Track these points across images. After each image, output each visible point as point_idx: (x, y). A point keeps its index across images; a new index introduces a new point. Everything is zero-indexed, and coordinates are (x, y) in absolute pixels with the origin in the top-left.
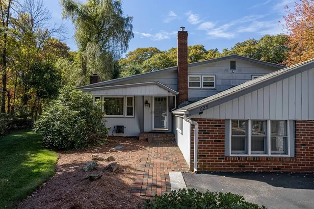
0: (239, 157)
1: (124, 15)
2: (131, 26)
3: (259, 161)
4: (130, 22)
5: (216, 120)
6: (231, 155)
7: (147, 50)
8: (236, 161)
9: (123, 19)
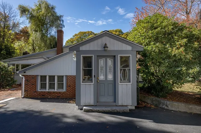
0: (42, 92)
1: (58, 14)
2: (63, 21)
3: (50, 93)
4: (62, 19)
5: (32, 76)
6: (39, 91)
7: (85, 33)
8: (41, 93)
9: (58, 17)
